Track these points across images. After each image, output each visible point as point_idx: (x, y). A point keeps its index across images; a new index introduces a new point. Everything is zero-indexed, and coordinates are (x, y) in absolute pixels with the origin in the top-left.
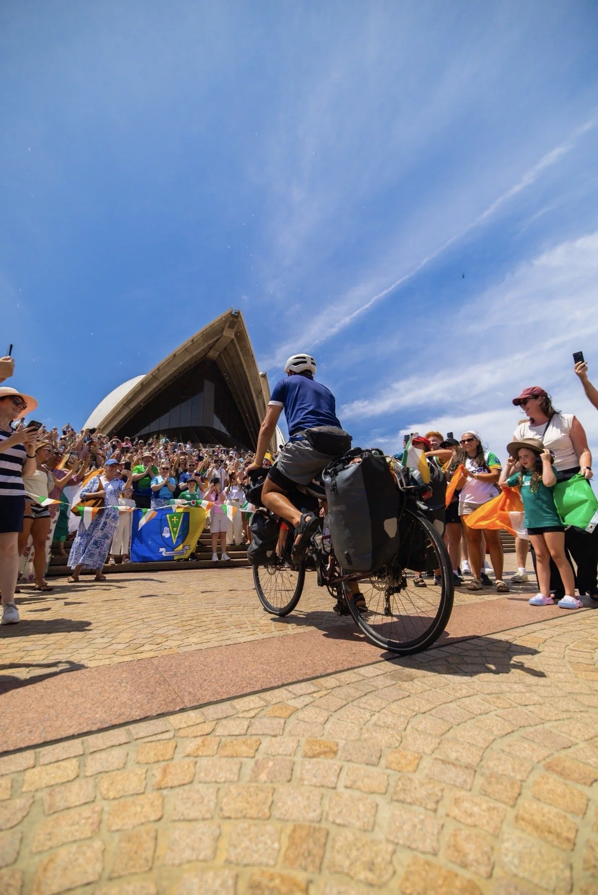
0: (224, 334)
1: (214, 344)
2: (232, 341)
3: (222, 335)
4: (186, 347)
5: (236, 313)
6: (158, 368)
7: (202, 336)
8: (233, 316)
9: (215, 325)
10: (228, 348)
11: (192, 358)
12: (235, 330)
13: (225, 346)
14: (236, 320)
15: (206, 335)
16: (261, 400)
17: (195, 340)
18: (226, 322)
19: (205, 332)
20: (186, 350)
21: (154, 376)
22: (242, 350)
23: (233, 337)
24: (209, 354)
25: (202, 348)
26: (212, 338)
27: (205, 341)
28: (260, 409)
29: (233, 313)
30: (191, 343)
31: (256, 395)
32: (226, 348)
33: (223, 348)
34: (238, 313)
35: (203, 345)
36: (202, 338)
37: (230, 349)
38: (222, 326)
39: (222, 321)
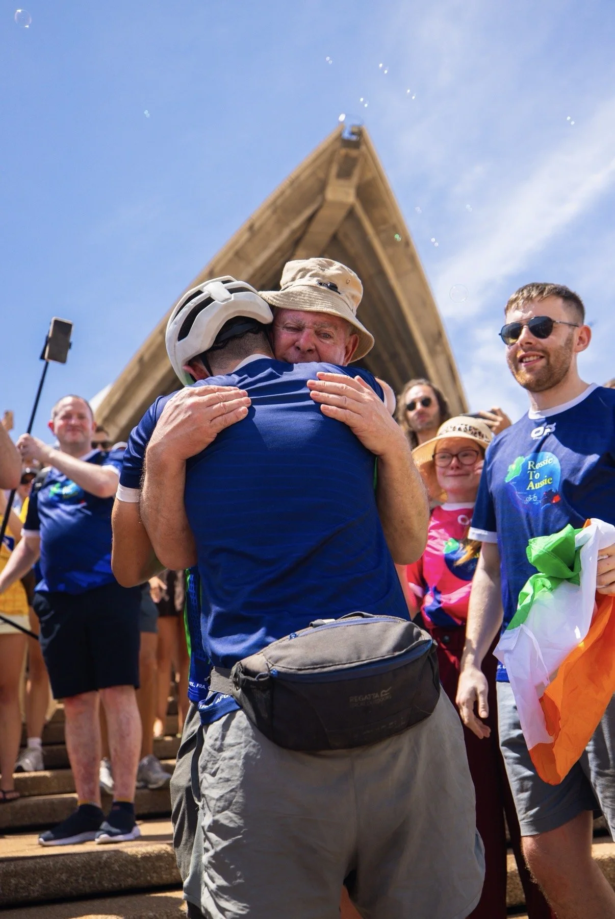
0: (331, 194)
1: (307, 229)
2: (351, 211)
3: (324, 200)
4: (237, 247)
5: (353, 133)
7: (274, 212)
8: (347, 143)
9: (303, 177)
10: (341, 236)
12: (355, 179)
13: (331, 231)
14: (354, 153)
17: (257, 225)
18: (330, 162)
19: (279, 202)
22: (378, 233)
23: (352, 198)
26: (298, 212)
27: (282, 223)
29: (346, 135)
30: (246, 236)
31: (429, 348)
32: (335, 236)
34: (359, 133)
35: (280, 233)
36: (274, 218)
37: (346, 235)
38: (322, 175)
39: (319, 162)
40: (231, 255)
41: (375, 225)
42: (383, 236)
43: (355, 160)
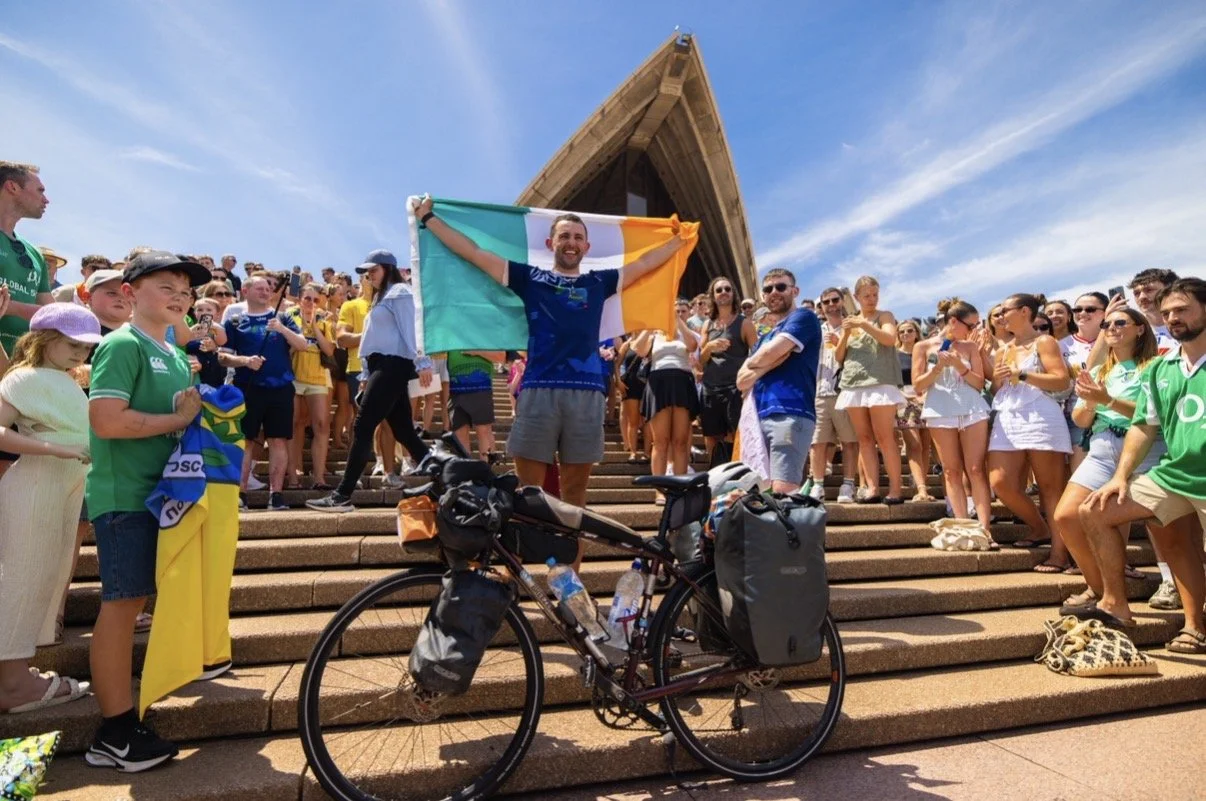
0: (663, 89)
1: (644, 115)
2: (678, 103)
3: (659, 92)
4: (591, 126)
5: (684, 41)
6: (544, 175)
7: (620, 101)
8: (678, 49)
9: (644, 74)
10: (669, 121)
11: (602, 149)
12: (683, 78)
13: (663, 117)
14: (684, 56)
15: (627, 99)
16: (737, 220)
17: (606, 110)
18: (665, 62)
19: (626, 92)
20: (593, 133)
21: (537, 191)
22: (698, 120)
23: (679, 93)
24: (634, 138)
25: (620, 126)
26: (640, 101)
27: (625, 109)
28: (736, 238)
29: (679, 42)
30: (599, 117)
31: (728, 211)
32: (665, 121)
33: (659, 123)
34: (689, 41)
35: (623, 118)
36: (620, 105)
37: (673, 121)
38: (658, 73)
39: (657, 63)
40: (587, 131)
41: (695, 114)
42: (701, 123)
43: (684, 62)
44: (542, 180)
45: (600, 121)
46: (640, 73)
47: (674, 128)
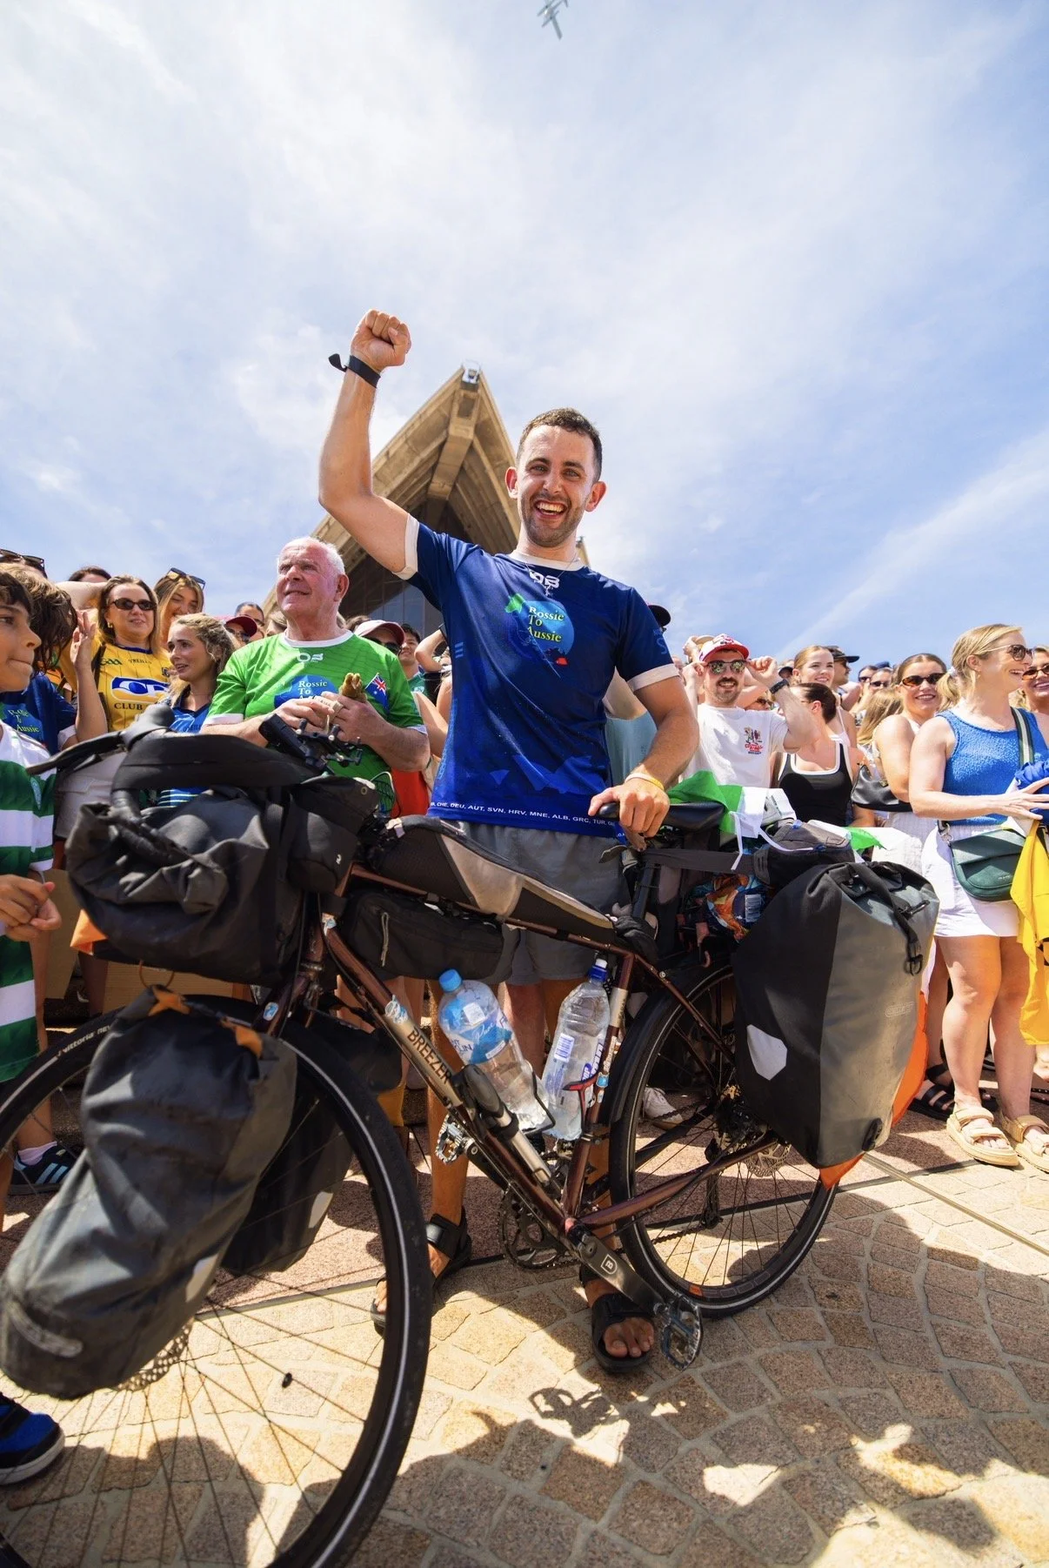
0: (452, 431)
1: (437, 461)
2: (471, 448)
3: (447, 433)
5: (471, 377)
7: (406, 442)
8: (466, 386)
9: (429, 412)
10: (466, 468)
12: (474, 419)
13: (458, 462)
14: (472, 395)
15: (413, 440)
17: (391, 453)
18: (451, 401)
19: (411, 432)
22: (494, 468)
23: (471, 435)
24: (432, 484)
25: (408, 470)
26: (428, 444)
27: (413, 452)
29: (465, 379)
30: (384, 460)
32: (462, 468)
33: (457, 470)
34: (477, 377)
35: (412, 461)
36: (407, 446)
37: (470, 467)
38: (445, 412)
39: (442, 400)
41: (491, 460)
42: (498, 469)
43: (473, 401)
44: (326, 529)
45: (386, 464)
46: (425, 412)
47: (472, 476)
